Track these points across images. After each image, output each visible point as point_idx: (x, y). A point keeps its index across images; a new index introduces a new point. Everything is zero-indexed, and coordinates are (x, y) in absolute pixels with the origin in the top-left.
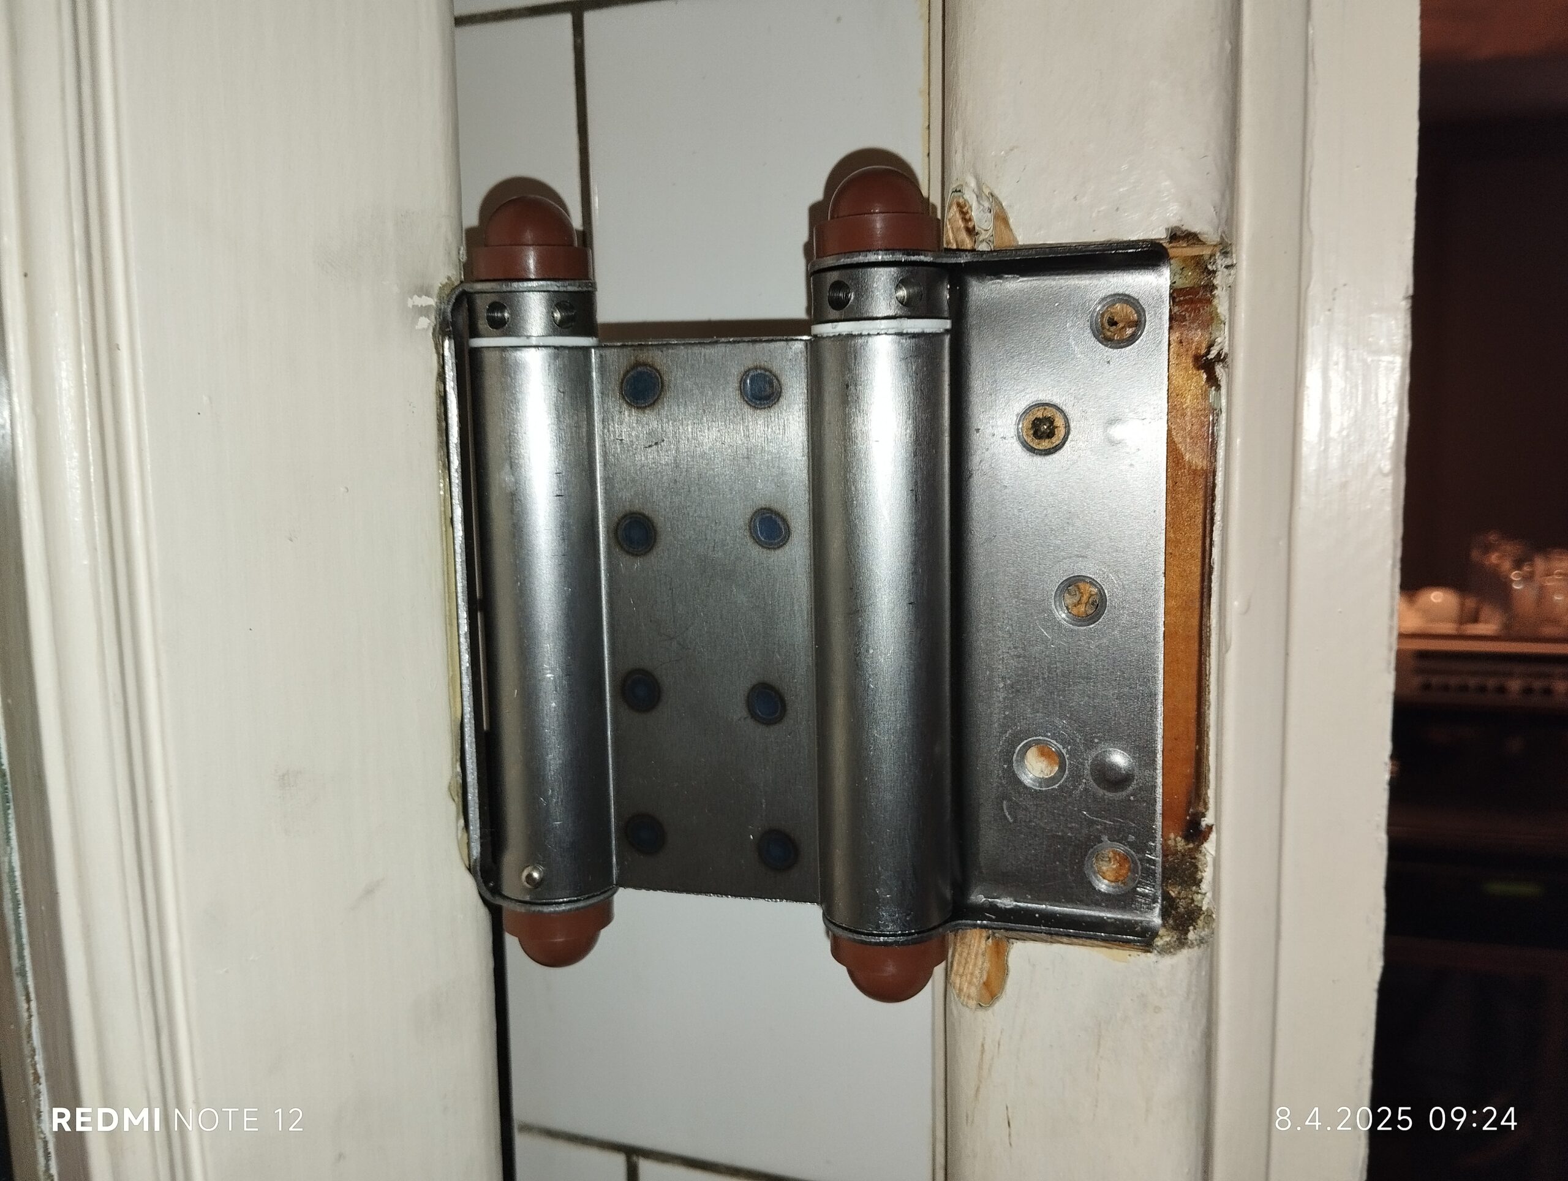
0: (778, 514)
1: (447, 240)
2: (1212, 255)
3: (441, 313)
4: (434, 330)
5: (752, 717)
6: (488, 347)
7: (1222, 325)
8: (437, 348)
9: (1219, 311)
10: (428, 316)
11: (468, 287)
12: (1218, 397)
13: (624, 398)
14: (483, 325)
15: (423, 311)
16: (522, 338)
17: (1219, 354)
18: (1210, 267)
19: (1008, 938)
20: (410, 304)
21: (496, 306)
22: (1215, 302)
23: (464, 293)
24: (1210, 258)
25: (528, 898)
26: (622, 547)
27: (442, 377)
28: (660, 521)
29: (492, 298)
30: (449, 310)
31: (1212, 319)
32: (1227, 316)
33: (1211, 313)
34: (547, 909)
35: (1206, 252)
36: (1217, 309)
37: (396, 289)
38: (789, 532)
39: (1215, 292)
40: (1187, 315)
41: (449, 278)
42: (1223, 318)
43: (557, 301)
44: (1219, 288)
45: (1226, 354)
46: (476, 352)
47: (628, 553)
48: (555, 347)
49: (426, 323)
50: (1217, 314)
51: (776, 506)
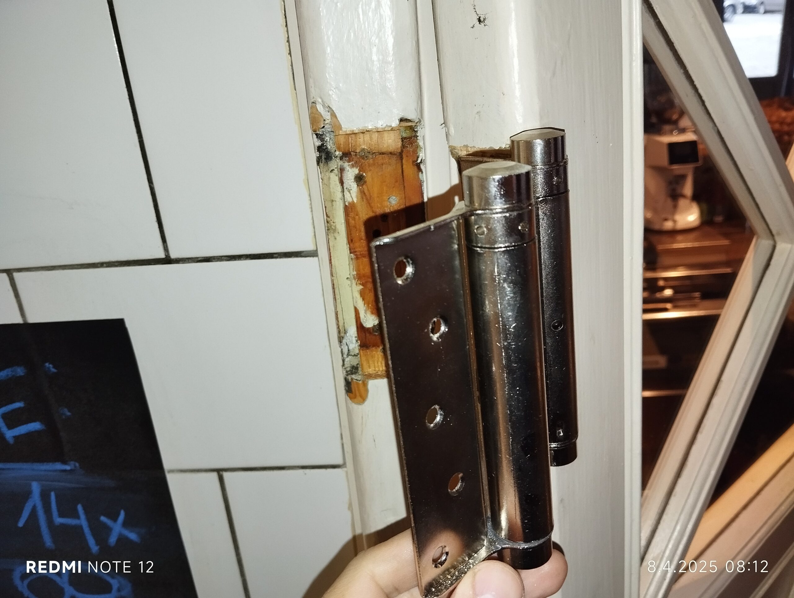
7: (422, 149)
9: (420, 144)
12: (423, 176)
17: (422, 160)
18: (415, 130)
22: (418, 141)
24: (415, 126)
31: (418, 147)
32: (423, 146)
33: (417, 145)
35: (413, 124)
36: (419, 143)
39: (418, 138)
42: (421, 147)
44: (419, 137)
45: (424, 160)
50: (419, 145)
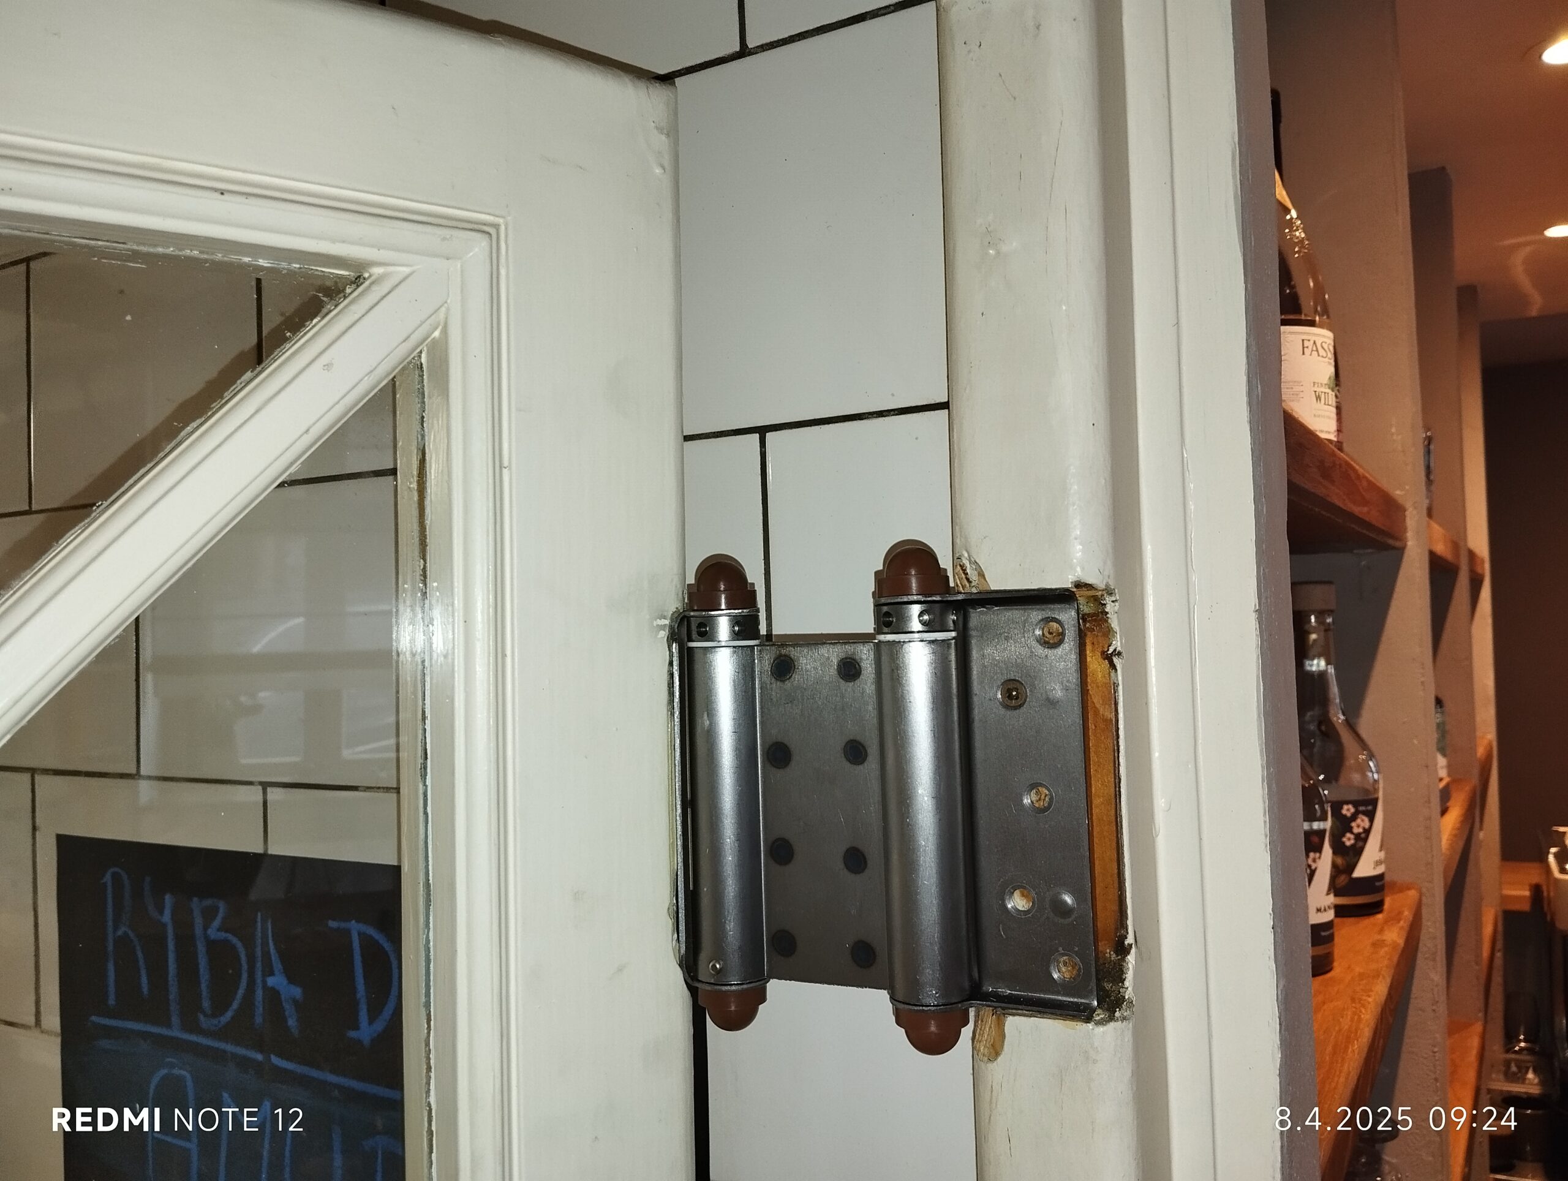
0: (860, 744)
1: (676, 587)
2: (1102, 595)
3: (671, 628)
4: (668, 637)
5: (847, 868)
6: (697, 647)
7: (1116, 634)
8: (668, 647)
10: (664, 630)
11: (687, 613)
12: (1117, 676)
13: (773, 675)
14: (694, 635)
15: (662, 627)
16: (716, 642)
17: (1115, 650)
18: (1102, 602)
19: (1004, 1014)
20: (655, 624)
21: (701, 625)
22: (1109, 621)
23: (685, 617)
24: (1102, 597)
25: (712, 981)
26: (771, 763)
27: (671, 664)
28: (792, 747)
29: (699, 620)
30: (676, 627)
31: (1109, 630)
32: (1117, 629)
33: (1108, 627)
34: (725, 988)
35: (1099, 594)
36: (1110, 625)
37: (648, 617)
38: (866, 755)
39: (1108, 615)
40: (1095, 628)
41: (677, 608)
42: (1114, 630)
43: (735, 621)
44: (1110, 613)
45: (1119, 649)
46: (691, 649)
47: (775, 767)
48: (734, 647)
49: (663, 634)
50: (1111, 627)
51: (858, 738)
